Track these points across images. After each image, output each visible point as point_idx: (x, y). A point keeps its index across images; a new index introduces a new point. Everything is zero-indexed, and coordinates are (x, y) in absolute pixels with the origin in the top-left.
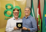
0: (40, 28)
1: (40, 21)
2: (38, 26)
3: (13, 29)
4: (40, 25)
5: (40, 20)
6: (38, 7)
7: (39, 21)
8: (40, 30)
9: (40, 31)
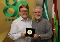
0: (56, 33)
1: (56, 23)
2: (53, 31)
3: (21, 36)
4: (56, 29)
5: (57, 21)
6: (54, 3)
7: (54, 22)
8: (56, 36)
9: (56, 38)
